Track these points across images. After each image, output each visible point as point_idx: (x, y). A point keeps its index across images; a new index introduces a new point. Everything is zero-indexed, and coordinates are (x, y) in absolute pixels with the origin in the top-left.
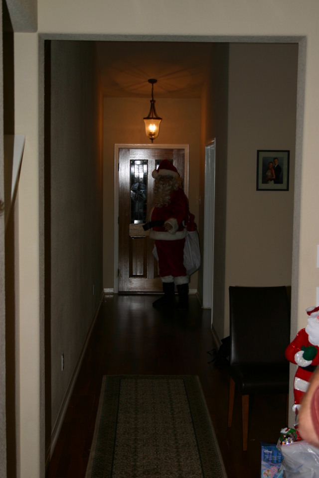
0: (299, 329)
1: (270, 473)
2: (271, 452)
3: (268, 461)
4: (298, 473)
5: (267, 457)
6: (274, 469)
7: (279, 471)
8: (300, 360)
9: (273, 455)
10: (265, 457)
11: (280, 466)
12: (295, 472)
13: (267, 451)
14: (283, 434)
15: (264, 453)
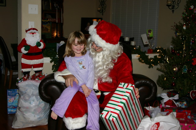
0: (22, 39)
1: (11, 100)
2: (11, 92)
3: (10, 95)
4: (26, 93)
5: (10, 94)
6: (13, 98)
7: (15, 99)
8: (23, 51)
9: (12, 93)
10: (9, 94)
11: (15, 97)
12: (24, 93)
13: (10, 92)
14: (18, 80)
15: (9, 93)
